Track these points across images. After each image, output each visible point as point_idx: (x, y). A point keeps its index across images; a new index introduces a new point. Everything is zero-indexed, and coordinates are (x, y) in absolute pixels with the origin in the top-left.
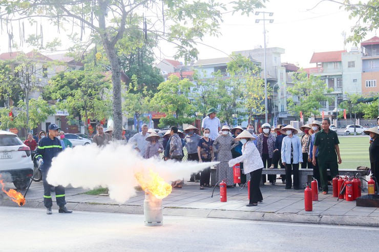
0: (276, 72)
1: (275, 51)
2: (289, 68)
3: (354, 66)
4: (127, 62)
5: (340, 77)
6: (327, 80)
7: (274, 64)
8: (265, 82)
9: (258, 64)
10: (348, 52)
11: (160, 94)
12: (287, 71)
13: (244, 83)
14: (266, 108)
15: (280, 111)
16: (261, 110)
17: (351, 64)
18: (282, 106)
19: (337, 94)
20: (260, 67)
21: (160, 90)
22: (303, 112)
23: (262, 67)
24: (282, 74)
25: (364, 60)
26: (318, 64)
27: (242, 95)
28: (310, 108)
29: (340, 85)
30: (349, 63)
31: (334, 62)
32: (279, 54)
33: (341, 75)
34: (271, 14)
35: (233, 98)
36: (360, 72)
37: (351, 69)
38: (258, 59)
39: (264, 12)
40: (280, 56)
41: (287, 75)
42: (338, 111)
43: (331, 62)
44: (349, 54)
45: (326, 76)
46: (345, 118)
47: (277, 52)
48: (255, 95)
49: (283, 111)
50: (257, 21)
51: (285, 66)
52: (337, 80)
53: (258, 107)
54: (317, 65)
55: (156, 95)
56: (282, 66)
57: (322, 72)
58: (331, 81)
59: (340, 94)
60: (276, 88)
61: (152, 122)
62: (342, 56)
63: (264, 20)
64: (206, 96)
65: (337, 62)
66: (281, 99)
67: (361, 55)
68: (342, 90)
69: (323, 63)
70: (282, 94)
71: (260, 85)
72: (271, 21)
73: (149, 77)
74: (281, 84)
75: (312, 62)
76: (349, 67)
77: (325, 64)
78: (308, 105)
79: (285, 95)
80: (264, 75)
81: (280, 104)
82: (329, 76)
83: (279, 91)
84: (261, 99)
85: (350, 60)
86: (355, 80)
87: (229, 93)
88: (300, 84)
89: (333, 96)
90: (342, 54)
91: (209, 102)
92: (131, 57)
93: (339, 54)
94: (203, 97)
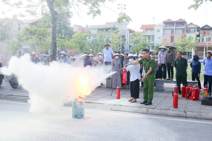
0: (125, 33)
1: (125, 23)
2: (131, 31)
3: (159, 31)
5: (153, 36)
6: (147, 37)
7: (124, 29)
8: (121, 36)
9: (118, 28)
10: (157, 25)
11: (73, 40)
12: (130, 32)
13: (112, 36)
14: (121, 48)
15: (126, 50)
16: (118, 49)
17: (158, 31)
18: (127, 48)
19: (152, 44)
21: (73, 38)
22: (137, 51)
23: (119, 30)
24: (127, 33)
25: (164, 29)
26: (144, 30)
27: (110, 42)
28: (140, 49)
29: (153, 40)
30: (157, 30)
31: (151, 29)
33: (154, 35)
34: (125, 6)
36: (162, 34)
37: (158, 33)
38: (117, 26)
39: (122, 5)
40: (127, 26)
41: (130, 34)
42: (153, 51)
43: (149, 29)
44: (157, 26)
45: (147, 35)
46: (155, 54)
48: (116, 42)
49: (127, 50)
50: (118, 8)
51: (129, 30)
53: (117, 48)
54: (143, 30)
55: (71, 40)
56: (128, 30)
57: (145, 33)
58: (149, 37)
59: (153, 44)
60: (125, 40)
62: (155, 27)
63: (122, 8)
64: (94, 41)
65: (152, 29)
66: (127, 44)
67: (163, 27)
68: (154, 42)
70: (127, 43)
71: (118, 38)
72: (125, 9)
73: (68, 32)
74: (127, 38)
75: (141, 29)
76: (157, 32)
77: (146, 30)
78: (140, 48)
79: (128, 43)
80: (120, 34)
81: (126, 47)
84: (119, 44)
85: (158, 29)
86: (159, 38)
88: (135, 38)
89: (150, 44)
90: (155, 26)
91: (95, 45)
92: (60, 22)
93: (153, 26)
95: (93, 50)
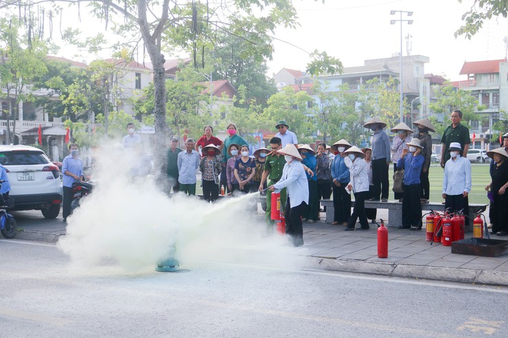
0: (418, 85)
1: (417, 60)
2: (435, 81)
4: (235, 71)
5: (496, 93)
6: (480, 96)
7: (416, 75)
8: (401, 97)
9: (395, 75)
11: (270, 108)
12: (432, 84)
13: (376, 97)
19: (493, 113)
20: (397, 78)
21: (270, 105)
23: (400, 79)
24: (425, 87)
26: (471, 75)
27: (372, 112)
29: (497, 102)
31: (490, 74)
32: (422, 63)
33: (498, 90)
34: (410, 14)
35: (360, 116)
38: (395, 69)
39: (401, 12)
40: (423, 66)
41: (431, 88)
42: (492, 133)
43: (485, 74)
45: (479, 91)
47: (420, 61)
48: (389, 113)
50: (392, 22)
51: (429, 78)
52: (493, 96)
54: (469, 77)
55: (265, 110)
56: (425, 78)
57: (475, 86)
58: (485, 95)
59: (496, 113)
60: (416, 106)
61: (264, 142)
62: (500, 66)
63: (401, 20)
64: (328, 112)
65: (493, 74)
68: (499, 108)
69: (476, 75)
71: (395, 100)
72: (410, 22)
73: (260, 89)
74: (424, 99)
75: (462, 72)
77: (478, 76)
79: (428, 113)
80: (402, 88)
82: (483, 90)
83: (421, 108)
84: (396, 117)
87: (358, 111)
88: (445, 100)
89: (487, 115)
90: (500, 64)
91: (330, 120)
92: (240, 65)
93: (496, 64)
94: (324, 114)
95: (325, 134)
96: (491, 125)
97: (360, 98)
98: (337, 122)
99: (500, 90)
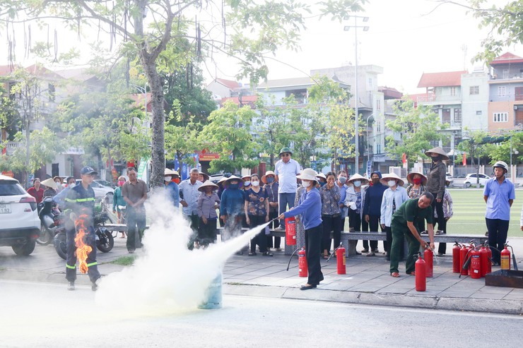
0: (370, 99)
1: (370, 70)
2: (389, 94)
3: (477, 92)
4: (166, 82)
5: (458, 108)
6: (440, 111)
7: (369, 88)
8: (356, 112)
9: (347, 88)
10: (470, 73)
11: (211, 126)
12: (386, 98)
13: (327, 113)
14: (357, 148)
15: (375, 152)
16: (350, 152)
17: (474, 90)
18: (379, 146)
19: (454, 131)
20: (348, 91)
21: (211, 121)
22: (408, 155)
23: (351, 91)
24: (378, 101)
25: (491, 85)
26: (429, 88)
27: (323, 130)
28: (417, 150)
29: (459, 119)
30: (471, 88)
31: (451, 87)
32: (375, 74)
33: (460, 105)
34: (365, 19)
35: (311, 134)
36: (486, 101)
37: (474, 96)
38: (346, 81)
39: (355, 16)
40: (376, 77)
41: (385, 103)
42: (456, 154)
43: (446, 87)
44: (471, 75)
45: (439, 106)
46: (465, 164)
47: (373, 72)
48: (342, 131)
49: (379, 154)
50: (346, 29)
51: (383, 91)
52: (455, 112)
53: (345, 147)
54: (428, 90)
55: (205, 128)
56: (379, 91)
57: (434, 100)
58: (446, 112)
59: (458, 131)
60: (371, 121)
61: (200, 165)
62: (462, 78)
63: (356, 27)
64: (274, 130)
65: (455, 87)
66: (377, 136)
67: (488, 78)
68: (461, 125)
69: (435, 87)
70: (379, 130)
71: (349, 116)
72: (366, 29)
73: (196, 103)
74: (378, 115)
75: (420, 85)
76: (471, 93)
77: (438, 90)
78: (415, 145)
79: (382, 131)
80: (355, 103)
81: (376, 143)
82: (443, 105)
83: (375, 126)
84: (350, 136)
85: (473, 84)
86: (478, 112)
87: (306, 127)
88: (404, 116)
89: (449, 134)
90: (462, 76)
91: (278, 139)
93: (458, 75)
94: (270, 132)
95: (272, 156)
96: (452, 144)
97: (310, 114)
98: (285, 141)
99: (463, 106)
